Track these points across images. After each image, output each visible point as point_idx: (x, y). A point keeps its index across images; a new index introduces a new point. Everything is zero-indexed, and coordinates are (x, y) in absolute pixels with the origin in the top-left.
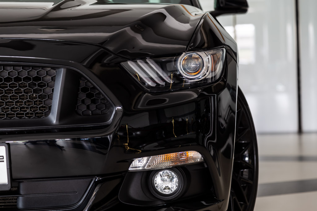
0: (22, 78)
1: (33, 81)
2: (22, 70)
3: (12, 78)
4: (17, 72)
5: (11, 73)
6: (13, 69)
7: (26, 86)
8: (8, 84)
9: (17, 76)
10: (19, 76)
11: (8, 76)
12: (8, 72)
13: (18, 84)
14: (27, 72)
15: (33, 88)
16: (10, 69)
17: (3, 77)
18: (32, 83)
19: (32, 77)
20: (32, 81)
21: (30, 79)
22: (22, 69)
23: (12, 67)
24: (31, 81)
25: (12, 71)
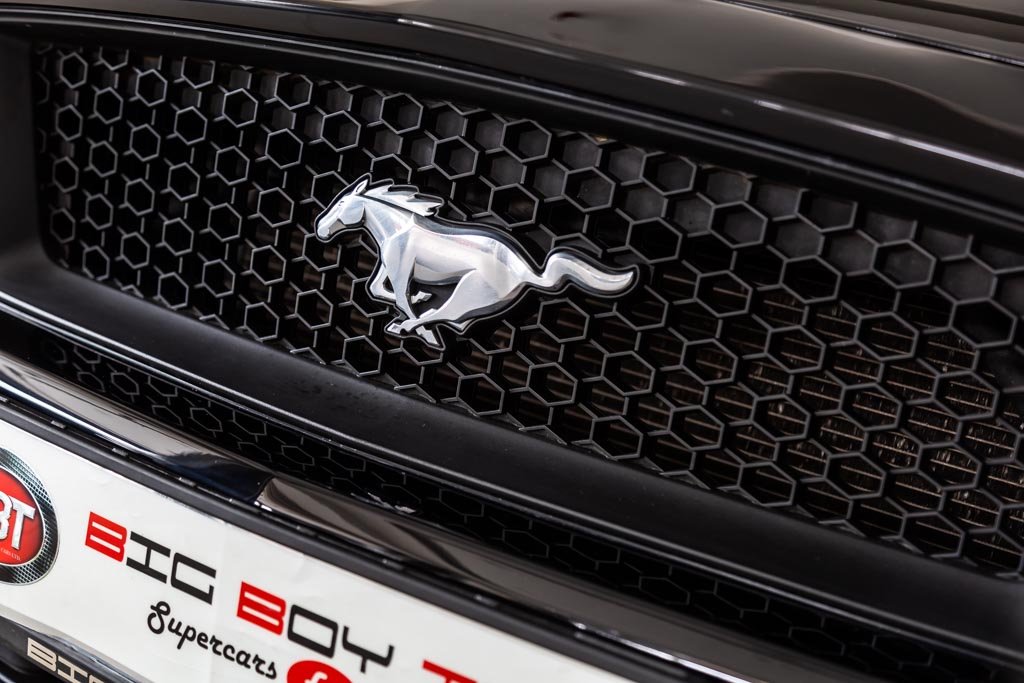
0: (956, 303)
1: (1015, 341)
2: (968, 261)
3: (893, 291)
4: (933, 260)
5: (896, 260)
6: (917, 240)
7: (966, 362)
8: (861, 317)
9: (927, 282)
10: (937, 289)
11: (871, 269)
12: (877, 245)
13: (916, 332)
14: (995, 281)
15: (999, 387)
16: (897, 231)
17: (843, 271)
18: (1005, 353)
19: (1015, 320)
20: (1009, 341)
21: (999, 325)
22: (967, 253)
23: (914, 225)
24: (1005, 337)
25: (906, 247)
